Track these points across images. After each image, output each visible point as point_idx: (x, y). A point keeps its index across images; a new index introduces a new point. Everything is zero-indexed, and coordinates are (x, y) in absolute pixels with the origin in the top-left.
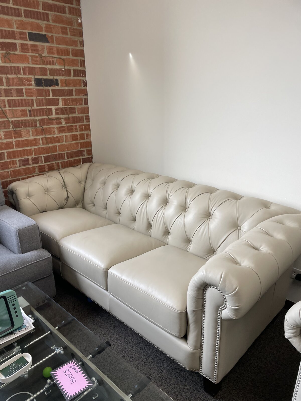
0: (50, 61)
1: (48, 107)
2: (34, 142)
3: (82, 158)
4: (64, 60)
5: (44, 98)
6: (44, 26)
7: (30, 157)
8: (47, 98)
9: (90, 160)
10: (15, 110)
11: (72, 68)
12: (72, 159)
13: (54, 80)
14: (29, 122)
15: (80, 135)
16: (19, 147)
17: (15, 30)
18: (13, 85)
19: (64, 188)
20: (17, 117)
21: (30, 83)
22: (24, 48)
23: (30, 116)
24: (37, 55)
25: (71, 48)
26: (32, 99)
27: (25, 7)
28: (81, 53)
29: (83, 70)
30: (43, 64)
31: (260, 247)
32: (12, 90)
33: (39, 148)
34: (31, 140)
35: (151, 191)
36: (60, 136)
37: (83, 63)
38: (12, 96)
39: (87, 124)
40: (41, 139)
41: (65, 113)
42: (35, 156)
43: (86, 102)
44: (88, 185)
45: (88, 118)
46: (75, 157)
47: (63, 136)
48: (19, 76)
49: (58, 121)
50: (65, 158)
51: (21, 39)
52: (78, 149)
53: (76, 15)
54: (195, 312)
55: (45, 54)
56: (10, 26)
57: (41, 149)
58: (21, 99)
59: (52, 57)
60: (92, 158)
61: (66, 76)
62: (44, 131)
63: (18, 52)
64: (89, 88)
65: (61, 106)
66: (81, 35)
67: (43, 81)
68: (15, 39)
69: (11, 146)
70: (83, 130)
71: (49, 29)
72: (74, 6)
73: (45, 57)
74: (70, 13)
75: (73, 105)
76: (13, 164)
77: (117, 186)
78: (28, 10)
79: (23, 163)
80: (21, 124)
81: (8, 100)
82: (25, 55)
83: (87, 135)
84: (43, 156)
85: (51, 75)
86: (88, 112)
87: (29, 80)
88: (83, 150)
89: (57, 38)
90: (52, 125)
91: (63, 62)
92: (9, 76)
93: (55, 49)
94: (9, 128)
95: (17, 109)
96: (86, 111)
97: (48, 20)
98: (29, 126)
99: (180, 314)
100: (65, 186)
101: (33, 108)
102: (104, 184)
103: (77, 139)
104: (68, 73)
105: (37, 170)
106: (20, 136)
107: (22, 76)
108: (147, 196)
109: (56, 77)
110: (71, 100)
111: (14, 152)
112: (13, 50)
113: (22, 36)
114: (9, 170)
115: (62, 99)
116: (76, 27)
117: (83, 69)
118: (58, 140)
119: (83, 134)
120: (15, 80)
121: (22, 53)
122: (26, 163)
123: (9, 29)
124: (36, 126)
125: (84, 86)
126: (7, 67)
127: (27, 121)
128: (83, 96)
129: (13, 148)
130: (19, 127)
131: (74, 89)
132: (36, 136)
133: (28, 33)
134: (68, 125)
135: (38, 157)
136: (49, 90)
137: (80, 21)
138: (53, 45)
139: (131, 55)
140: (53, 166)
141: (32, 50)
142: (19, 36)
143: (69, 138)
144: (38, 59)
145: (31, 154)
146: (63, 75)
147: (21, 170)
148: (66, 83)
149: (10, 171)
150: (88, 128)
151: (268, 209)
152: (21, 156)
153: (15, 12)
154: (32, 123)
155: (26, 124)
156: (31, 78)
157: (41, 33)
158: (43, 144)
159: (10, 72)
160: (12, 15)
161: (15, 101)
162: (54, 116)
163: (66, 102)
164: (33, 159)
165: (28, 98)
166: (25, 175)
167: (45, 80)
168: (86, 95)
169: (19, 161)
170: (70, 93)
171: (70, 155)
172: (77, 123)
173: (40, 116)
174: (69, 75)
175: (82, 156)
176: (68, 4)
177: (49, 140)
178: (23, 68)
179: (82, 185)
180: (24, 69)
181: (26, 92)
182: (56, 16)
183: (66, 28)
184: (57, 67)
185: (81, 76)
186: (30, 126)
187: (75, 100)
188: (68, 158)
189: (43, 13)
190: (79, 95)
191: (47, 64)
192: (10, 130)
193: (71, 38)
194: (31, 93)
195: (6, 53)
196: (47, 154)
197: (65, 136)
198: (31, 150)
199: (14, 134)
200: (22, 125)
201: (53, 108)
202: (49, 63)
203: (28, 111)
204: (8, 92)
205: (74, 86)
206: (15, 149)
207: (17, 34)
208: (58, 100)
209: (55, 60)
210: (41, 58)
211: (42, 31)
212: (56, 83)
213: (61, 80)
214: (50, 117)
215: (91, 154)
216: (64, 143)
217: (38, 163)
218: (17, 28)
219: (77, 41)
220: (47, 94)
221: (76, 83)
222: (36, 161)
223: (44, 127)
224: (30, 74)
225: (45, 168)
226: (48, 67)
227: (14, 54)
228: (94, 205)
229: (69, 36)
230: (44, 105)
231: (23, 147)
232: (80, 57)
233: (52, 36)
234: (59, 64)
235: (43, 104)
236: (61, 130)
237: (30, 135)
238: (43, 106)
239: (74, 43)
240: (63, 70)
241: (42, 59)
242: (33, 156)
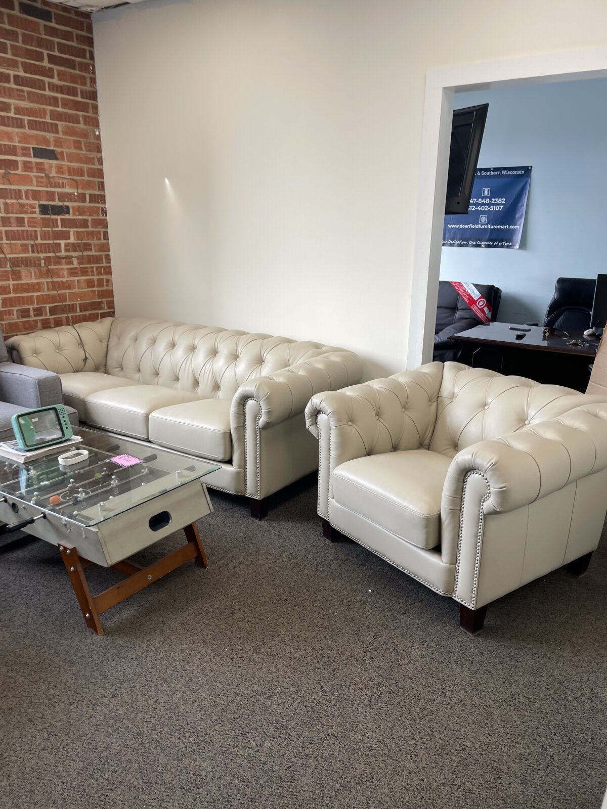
0: (59, 183)
1: (55, 241)
2: (37, 287)
3: (100, 312)
4: (77, 182)
5: (50, 229)
6: (52, 139)
7: (31, 307)
8: (54, 229)
9: (112, 314)
10: (14, 244)
11: (88, 192)
12: (87, 313)
13: (64, 207)
14: (30, 261)
15: (98, 280)
16: (17, 293)
17: (17, 144)
18: (12, 213)
19: (80, 346)
20: (16, 253)
21: (34, 210)
22: (27, 166)
23: (33, 252)
24: (43, 175)
25: (85, 167)
26: (36, 231)
27: (29, 116)
28: (100, 173)
29: (101, 195)
30: (51, 187)
31: (298, 372)
32: (11, 218)
33: (42, 295)
34: (33, 285)
35: (196, 342)
36: (71, 281)
37: (102, 186)
38: (11, 226)
39: (107, 266)
40: (45, 284)
41: (78, 250)
42: (38, 306)
43: (106, 237)
44: (111, 344)
45: (108, 258)
46: (91, 310)
47: (74, 281)
48: (20, 201)
49: (68, 260)
50: (77, 311)
51: (24, 155)
52: (94, 299)
53: (93, 126)
54: (237, 428)
55: (53, 174)
56: (10, 139)
57: (45, 297)
58: (22, 230)
59: (62, 178)
60: (114, 312)
61: (79, 202)
62: (49, 273)
63: (19, 172)
64: (108, 218)
65: (72, 240)
66: (99, 149)
67: (50, 208)
68: (16, 155)
69: (7, 290)
70: (102, 274)
71: (58, 143)
72: (90, 114)
73: (53, 177)
74: (85, 123)
75: (89, 240)
76: (10, 315)
77: (154, 341)
78: (32, 120)
79: (22, 314)
80: (20, 262)
81: (6, 232)
82: (29, 175)
83: (108, 281)
84: (48, 306)
85: (60, 200)
86: (108, 250)
87: (32, 207)
88: (102, 301)
89: (69, 155)
90: (61, 265)
91: (76, 184)
92: (9, 201)
93: (65, 168)
94: (6, 267)
95: (16, 243)
96: (105, 248)
97: (57, 132)
98: (31, 266)
99: (224, 433)
100: (81, 344)
101: (37, 242)
102: (136, 339)
103: (93, 286)
104: (82, 198)
105: (39, 324)
106: (19, 278)
107: (24, 201)
108: (193, 349)
109: (66, 204)
110: (85, 233)
111: (10, 299)
112: (14, 170)
113: (24, 152)
114: (3, 323)
115: (74, 231)
116: (92, 140)
117: (101, 193)
118: (68, 286)
119: (102, 279)
120: (15, 206)
121: (24, 173)
122: (26, 314)
123: (9, 143)
124: (40, 265)
125: (103, 216)
126: (6, 189)
127: (28, 259)
128: (102, 228)
129: (10, 293)
130: (19, 267)
131: (90, 218)
132: (39, 279)
133: (33, 148)
134: (81, 266)
135: (41, 307)
136: (57, 220)
137: (97, 133)
138: (63, 163)
139: (167, 181)
140: (61, 321)
141: (37, 169)
142: (22, 152)
143: (83, 284)
144: (44, 180)
145: (32, 303)
146: (75, 201)
147: (19, 323)
148: (80, 211)
149: (5, 324)
150: (108, 270)
151: (320, 350)
152: (19, 304)
153: (17, 123)
154: (34, 262)
155: (27, 263)
156: (35, 204)
157: (47, 148)
158: (48, 289)
159: (9, 196)
160: (13, 126)
161: (14, 233)
162: (63, 253)
163: (78, 235)
164: (35, 310)
165: (31, 229)
166: (23, 330)
167: (53, 206)
168: (106, 227)
169: (17, 311)
170: (84, 224)
171: (84, 308)
172: (94, 263)
173: (46, 252)
174: (84, 201)
175: (101, 309)
176: (83, 111)
177: (57, 286)
178: (25, 191)
179: (104, 344)
180: (27, 192)
181: (28, 222)
182: (67, 127)
183: (79, 142)
184: (68, 190)
185: (98, 202)
186: (33, 265)
187: (92, 233)
188: (81, 311)
189: (51, 123)
190: (97, 227)
191: (55, 186)
192: (7, 269)
193: (86, 154)
194: (35, 222)
195: (5, 173)
196: (53, 303)
197: (78, 280)
198: (32, 297)
199: (12, 275)
200: (22, 264)
201: (63, 243)
202: (57, 185)
203: (30, 246)
204: (6, 221)
205: (90, 215)
206: (12, 295)
207: (19, 149)
208: (69, 232)
209: (65, 181)
210: (48, 178)
211: (49, 146)
212: (66, 210)
213: (73, 208)
214: (58, 254)
215: (113, 307)
216: (76, 290)
217: (41, 315)
218: (19, 142)
219: (93, 158)
220: (55, 224)
221: (91, 211)
222: (38, 312)
223: (50, 267)
224: (33, 199)
225: (50, 323)
226: (57, 190)
227: (15, 174)
228: (122, 369)
229: (84, 152)
230: (51, 238)
231: (22, 293)
232: (98, 178)
233: (62, 152)
234: (71, 186)
235: (49, 237)
236: (73, 272)
237: (31, 277)
238: (49, 240)
239: (90, 160)
240: (76, 194)
241: (49, 181)
242: (36, 306)
